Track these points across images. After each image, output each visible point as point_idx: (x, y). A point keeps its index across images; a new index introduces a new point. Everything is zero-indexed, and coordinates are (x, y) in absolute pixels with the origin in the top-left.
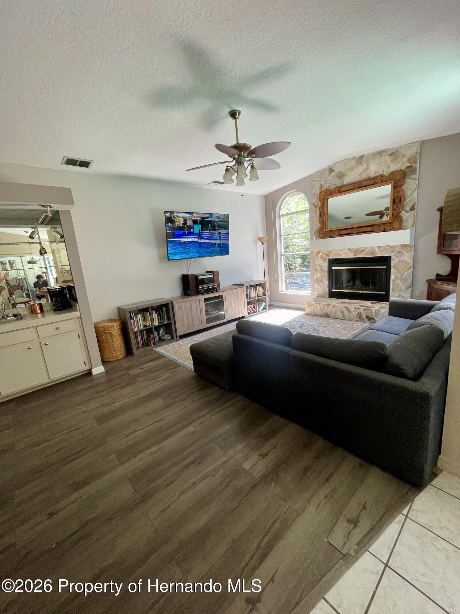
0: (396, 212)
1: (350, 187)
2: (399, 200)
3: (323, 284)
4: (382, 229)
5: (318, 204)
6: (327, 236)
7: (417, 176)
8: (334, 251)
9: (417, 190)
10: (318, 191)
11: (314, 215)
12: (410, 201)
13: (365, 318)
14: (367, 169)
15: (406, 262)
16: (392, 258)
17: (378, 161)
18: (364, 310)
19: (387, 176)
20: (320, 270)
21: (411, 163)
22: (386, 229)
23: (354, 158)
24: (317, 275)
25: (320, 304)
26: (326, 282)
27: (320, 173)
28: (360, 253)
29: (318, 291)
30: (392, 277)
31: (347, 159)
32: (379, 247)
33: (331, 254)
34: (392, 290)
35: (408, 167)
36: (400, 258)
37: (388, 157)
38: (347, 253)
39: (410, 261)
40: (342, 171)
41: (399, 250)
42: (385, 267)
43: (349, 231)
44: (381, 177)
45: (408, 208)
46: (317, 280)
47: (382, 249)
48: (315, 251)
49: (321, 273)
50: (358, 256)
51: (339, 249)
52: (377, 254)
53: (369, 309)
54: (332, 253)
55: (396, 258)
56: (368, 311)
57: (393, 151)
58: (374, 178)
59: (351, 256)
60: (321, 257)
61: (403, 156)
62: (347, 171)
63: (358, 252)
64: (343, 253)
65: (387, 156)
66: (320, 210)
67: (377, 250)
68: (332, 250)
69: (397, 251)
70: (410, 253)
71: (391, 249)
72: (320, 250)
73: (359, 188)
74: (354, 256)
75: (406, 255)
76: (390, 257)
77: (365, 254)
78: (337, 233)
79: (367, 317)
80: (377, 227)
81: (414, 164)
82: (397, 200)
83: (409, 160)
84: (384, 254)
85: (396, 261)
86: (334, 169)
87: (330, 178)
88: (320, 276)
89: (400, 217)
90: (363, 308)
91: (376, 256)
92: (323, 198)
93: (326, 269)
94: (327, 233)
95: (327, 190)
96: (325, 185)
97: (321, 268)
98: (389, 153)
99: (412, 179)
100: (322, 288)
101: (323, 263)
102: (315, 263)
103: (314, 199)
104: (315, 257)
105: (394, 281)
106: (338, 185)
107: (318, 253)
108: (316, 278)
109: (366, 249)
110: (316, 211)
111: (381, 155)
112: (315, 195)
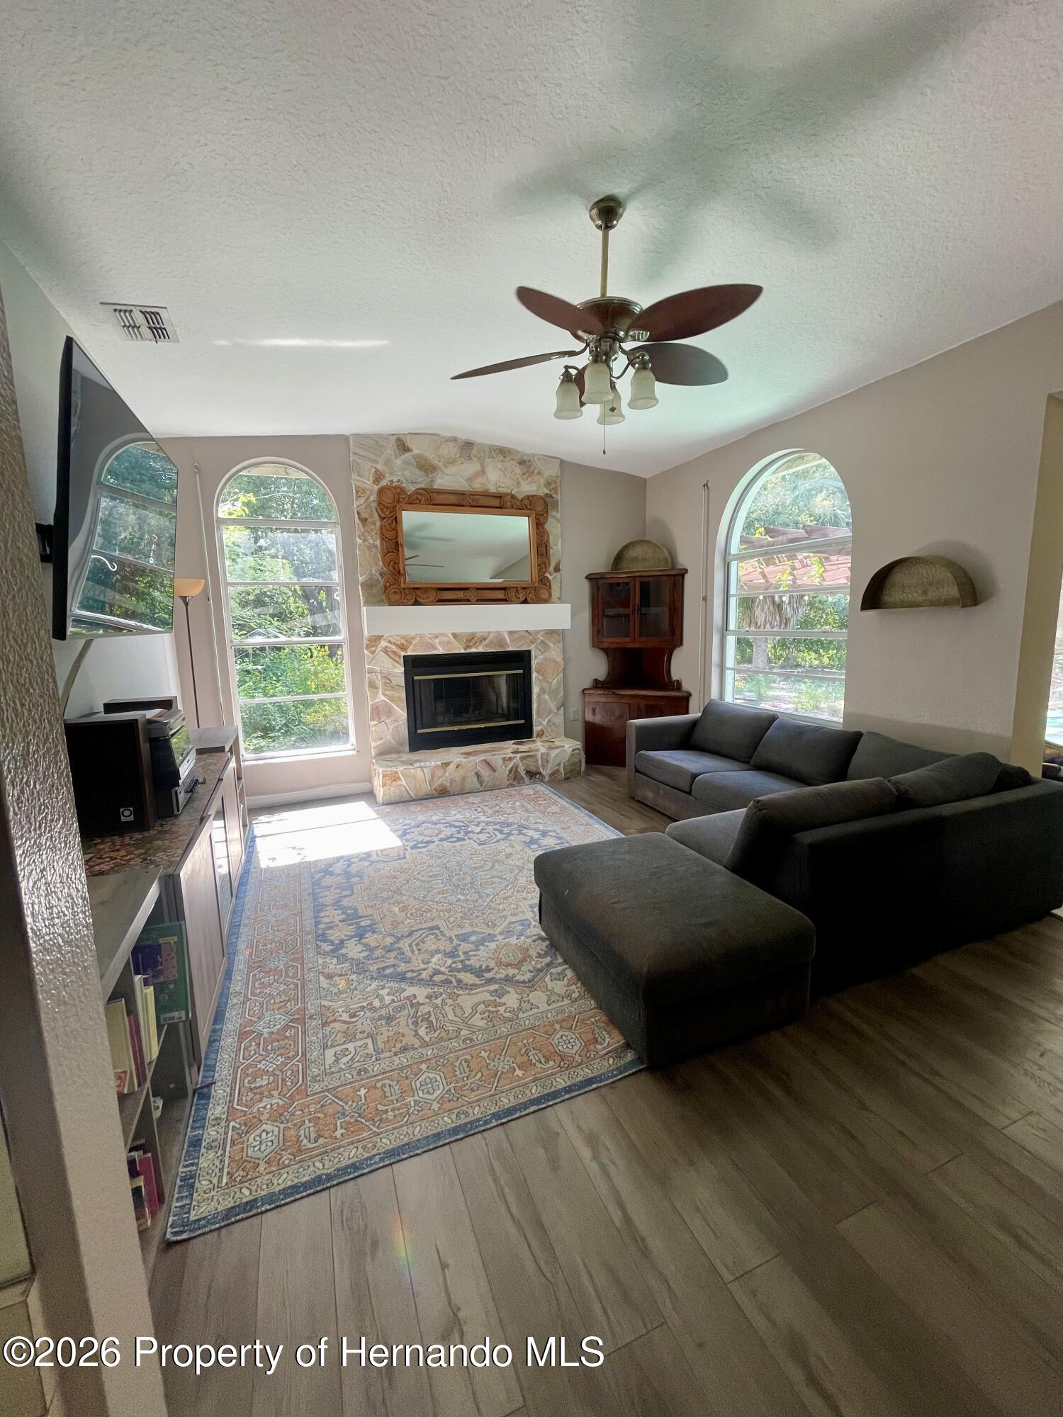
0: (541, 569)
1: (453, 499)
2: (543, 548)
3: (393, 718)
4: (523, 599)
6: (409, 601)
7: (559, 515)
8: (418, 639)
9: (560, 538)
10: (370, 485)
11: (359, 541)
12: (555, 554)
13: (524, 776)
14: (483, 472)
15: (554, 661)
16: (533, 654)
17: (501, 465)
18: (522, 758)
19: (521, 499)
20: (386, 683)
21: (550, 490)
22: (528, 599)
23: (455, 440)
24: (374, 697)
25: (421, 767)
26: (401, 713)
27: (372, 442)
28: (478, 643)
29: (381, 739)
30: (535, 690)
31: (437, 435)
32: (511, 633)
33: (411, 643)
34: (538, 711)
35: (547, 494)
36: (545, 654)
37: (517, 465)
38: (449, 643)
39: (559, 659)
40: (429, 457)
41: (542, 639)
42: (522, 671)
43: (461, 595)
44: (512, 497)
45: (552, 568)
46: (378, 712)
47: (516, 636)
48: (367, 635)
49: (388, 692)
50: (473, 650)
51: (430, 634)
52: (508, 647)
53: (530, 756)
54: (414, 642)
55: (539, 653)
56: (528, 759)
57: (522, 457)
58: (499, 496)
59: (459, 649)
60: (385, 650)
61: (539, 473)
62: (440, 462)
63: (474, 641)
64: (440, 643)
65: (514, 462)
66: (382, 533)
67: (508, 640)
68: (412, 634)
69: (539, 641)
70: (558, 645)
71: (530, 637)
72: (381, 634)
73: (472, 506)
74: (465, 649)
75: (553, 649)
76: (529, 652)
77: (486, 646)
78: (432, 595)
79: (528, 773)
80: (514, 594)
81: (555, 494)
82: (541, 550)
83: (548, 484)
84: (520, 646)
85: (539, 660)
86: (409, 444)
87: (399, 462)
88: (383, 698)
89: (548, 580)
90: (518, 756)
91: (508, 649)
92: (388, 505)
93: (402, 682)
94: (407, 592)
95: (398, 491)
96: (387, 476)
97: (387, 678)
98: (516, 458)
99: (554, 517)
100: (391, 730)
101: (391, 666)
102: (367, 666)
103: (357, 500)
104: (366, 651)
105: (539, 696)
106: (422, 486)
107: (375, 640)
108: (372, 705)
109: (489, 635)
110: (366, 534)
111: (505, 457)
112: (360, 492)
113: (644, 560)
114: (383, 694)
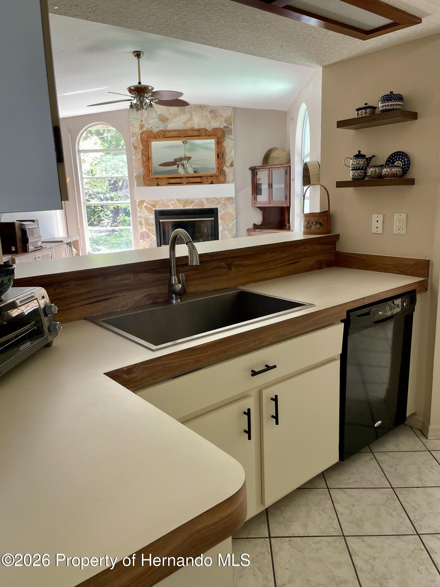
0: (220, 166)
1: (175, 134)
2: (221, 155)
3: (150, 239)
4: (210, 182)
5: (138, 145)
6: (154, 184)
7: (232, 137)
8: (161, 202)
9: (233, 149)
10: (138, 131)
11: (134, 157)
12: (229, 157)
14: (190, 119)
15: (230, 214)
16: (219, 210)
17: (201, 114)
19: (210, 130)
21: (227, 124)
22: (213, 182)
24: (141, 229)
26: (154, 236)
28: (189, 204)
30: (220, 228)
32: (207, 199)
33: (157, 204)
35: (225, 127)
36: (226, 210)
37: (209, 113)
38: (175, 204)
39: (233, 213)
40: (165, 114)
41: (224, 202)
42: (213, 219)
43: (178, 180)
44: (205, 130)
45: (228, 164)
46: (143, 236)
47: (210, 201)
48: (138, 200)
50: (188, 208)
51: (166, 199)
52: (205, 206)
54: (159, 204)
55: (222, 209)
57: (212, 109)
58: (199, 130)
59: (180, 207)
60: (146, 207)
61: (221, 116)
62: (170, 116)
63: (187, 203)
64: (172, 204)
65: (207, 112)
66: (142, 153)
67: (205, 203)
68: (158, 199)
69: (222, 203)
70: (233, 205)
71: (217, 201)
72: (144, 200)
73: (184, 137)
74: (183, 207)
75: (230, 207)
76: (217, 209)
77: (194, 205)
78: (165, 181)
80: (205, 179)
81: (230, 126)
82: (220, 156)
83: (226, 121)
84: (212, 206)
85: (222, 213)
88: (145, 230)
89: (224, 171)
91: (205, 208)
92: (145, 140)
93: (154, 222)
94: (153, 180)
95: (150, 132)
96: (146, 125)
97: (147, 220)
98: (209, 110)
99: (229, 138)
100: (149, 244)
101: (148, 215)
102: (138, 215)
103: (133, 138)
104: (137, 208)
105: (222, 231)
106: (161, 129)
107: (142, 202)
108: (140, 232)
109: (195, 200)
110: (137, 153)
111: (202, 110)
112: (134, 134)
113: (278, 158)
114: (146, 228)
